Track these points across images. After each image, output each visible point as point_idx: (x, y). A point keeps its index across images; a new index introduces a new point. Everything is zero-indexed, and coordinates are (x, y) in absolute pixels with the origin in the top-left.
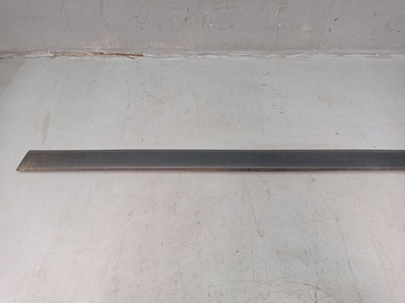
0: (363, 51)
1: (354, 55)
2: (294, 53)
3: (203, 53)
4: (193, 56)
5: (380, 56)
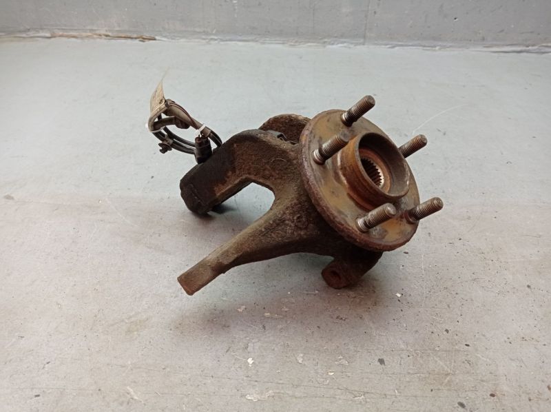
0: (419, 42)
1: (408, 48)
2: (336, 43)
3: (228, 38)
4: (216, 42)
5: (440, 49)
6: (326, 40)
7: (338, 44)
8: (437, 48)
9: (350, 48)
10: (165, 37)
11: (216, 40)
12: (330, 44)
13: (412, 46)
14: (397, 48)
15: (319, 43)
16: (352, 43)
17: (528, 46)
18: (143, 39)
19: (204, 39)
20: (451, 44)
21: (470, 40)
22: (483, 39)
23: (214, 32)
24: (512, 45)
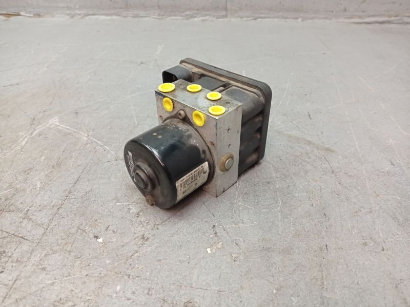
0: (281, 14)
1: (271, 19)
2: (198, 16)
3: (91, 13)
4: (80, 17)
5: (303, 20)
6: (188, 13)
7: (199, 17)
8: (299, 20)
9: (212, 21)
10: (30, 13)
11: (80, 15)
12: (192, 17)
13: (274, 17)
14: (259, 20)
15: (181, 16)
16: (214, 16)
17: (390, 17)
18: (8, 15)
19: (68, 15)
20: (313, 16)
21: (333, 12)
22: (345, 10)
23: (77, 7)
24: (373, 16)
